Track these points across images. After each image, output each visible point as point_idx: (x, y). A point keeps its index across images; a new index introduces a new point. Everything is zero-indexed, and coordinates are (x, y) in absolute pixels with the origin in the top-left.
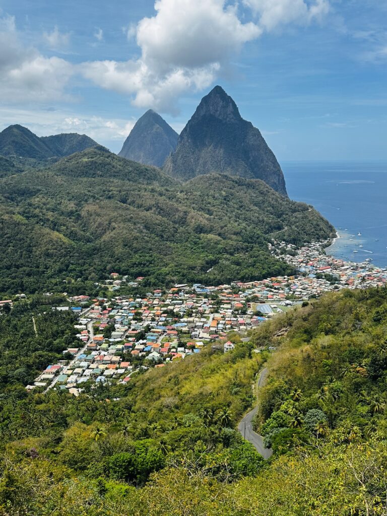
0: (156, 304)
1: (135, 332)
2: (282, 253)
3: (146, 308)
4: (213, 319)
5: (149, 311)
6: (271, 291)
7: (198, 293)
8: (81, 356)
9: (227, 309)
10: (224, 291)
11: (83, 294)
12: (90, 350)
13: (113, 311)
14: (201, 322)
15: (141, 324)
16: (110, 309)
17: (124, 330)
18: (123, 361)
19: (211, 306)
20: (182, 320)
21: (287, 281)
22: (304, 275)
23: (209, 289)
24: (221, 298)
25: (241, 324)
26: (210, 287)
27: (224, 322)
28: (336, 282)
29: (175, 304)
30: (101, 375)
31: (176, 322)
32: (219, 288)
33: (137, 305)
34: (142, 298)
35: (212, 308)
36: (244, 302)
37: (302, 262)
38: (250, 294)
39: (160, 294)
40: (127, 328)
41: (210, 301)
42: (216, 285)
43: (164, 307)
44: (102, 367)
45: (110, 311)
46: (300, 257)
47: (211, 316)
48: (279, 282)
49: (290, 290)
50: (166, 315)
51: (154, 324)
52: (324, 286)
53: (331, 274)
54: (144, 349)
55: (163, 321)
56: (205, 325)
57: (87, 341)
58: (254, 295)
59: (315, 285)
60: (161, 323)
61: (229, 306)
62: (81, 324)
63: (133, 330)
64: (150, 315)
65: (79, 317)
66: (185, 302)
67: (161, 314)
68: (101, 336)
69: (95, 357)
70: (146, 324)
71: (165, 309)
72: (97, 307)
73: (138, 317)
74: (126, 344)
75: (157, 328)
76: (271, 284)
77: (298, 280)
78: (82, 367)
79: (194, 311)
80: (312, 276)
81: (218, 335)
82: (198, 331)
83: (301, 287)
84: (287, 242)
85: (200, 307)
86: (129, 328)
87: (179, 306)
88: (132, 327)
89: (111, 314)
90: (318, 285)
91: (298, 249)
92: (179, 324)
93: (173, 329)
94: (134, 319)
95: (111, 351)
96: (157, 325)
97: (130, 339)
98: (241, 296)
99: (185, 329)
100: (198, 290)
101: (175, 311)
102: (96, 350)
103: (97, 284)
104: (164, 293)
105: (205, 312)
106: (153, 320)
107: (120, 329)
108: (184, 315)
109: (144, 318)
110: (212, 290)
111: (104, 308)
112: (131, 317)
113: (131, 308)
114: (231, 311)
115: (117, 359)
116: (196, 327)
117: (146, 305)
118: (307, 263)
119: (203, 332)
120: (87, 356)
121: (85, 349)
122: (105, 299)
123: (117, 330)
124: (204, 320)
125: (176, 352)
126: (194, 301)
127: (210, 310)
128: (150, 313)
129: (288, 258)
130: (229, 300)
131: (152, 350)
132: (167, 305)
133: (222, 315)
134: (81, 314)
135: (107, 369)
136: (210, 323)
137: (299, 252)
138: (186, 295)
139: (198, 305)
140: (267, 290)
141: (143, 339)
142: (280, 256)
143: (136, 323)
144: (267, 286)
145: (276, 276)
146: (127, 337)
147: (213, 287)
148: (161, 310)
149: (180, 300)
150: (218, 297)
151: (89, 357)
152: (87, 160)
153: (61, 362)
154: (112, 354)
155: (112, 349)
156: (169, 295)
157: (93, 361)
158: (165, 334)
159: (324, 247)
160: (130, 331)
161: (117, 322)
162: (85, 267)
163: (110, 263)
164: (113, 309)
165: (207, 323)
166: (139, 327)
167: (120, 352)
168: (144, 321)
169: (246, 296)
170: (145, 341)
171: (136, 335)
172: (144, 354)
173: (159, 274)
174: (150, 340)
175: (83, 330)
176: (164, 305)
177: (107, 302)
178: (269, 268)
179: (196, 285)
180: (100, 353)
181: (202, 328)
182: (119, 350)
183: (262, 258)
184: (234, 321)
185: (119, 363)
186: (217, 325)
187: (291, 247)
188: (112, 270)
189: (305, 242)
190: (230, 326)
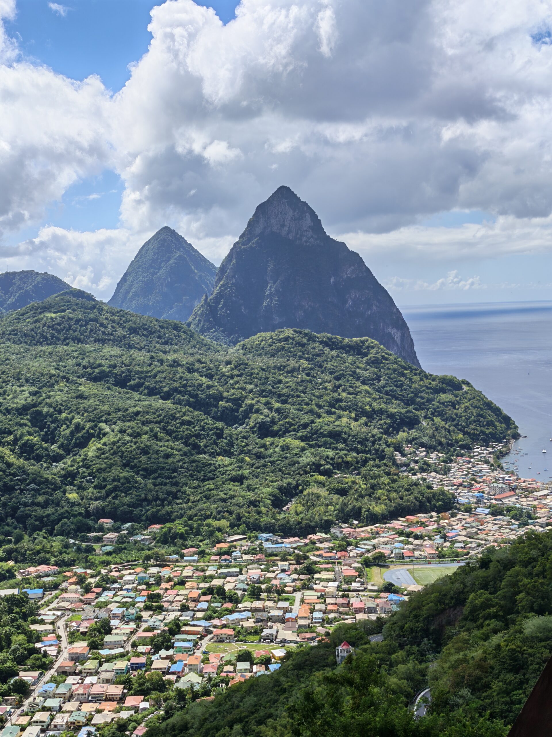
0: (187, 577)
1: (150, 634)
2: (422, 470)
3: (168, 585)
4: (302, 601)
5: (175, 591)
6: (409, 543)
7: (269, 551)
8: (46, 687)
9: (328, 580)
10: (318, 545)
11: (46, 562)
12: (64, 674)
13: (106, 593)
14: (279, 608)
15: (160, 617)
16: (99, 590)
17: (128, 631)
18: (129, 694)
19: (295, 576)
20: (240, 606)
21: (437, 522)
22: (469, 509)
23: (291, 542)
24: (314, 559)
25: (358, 611)
26: (292, 540)
27: (323, 607)
28: (530, 521)
29: (225, 576)
30: (87, 725)
31: (229, 611)
32: (307, 541)
33: (152, 581)
34: (160, 566)
35: (298, 579)
36: (359, 565)
37: (461, 485)
38: (369, 551)
39: (196, 557)
40: (135, 626)
41: (293, 567)
42: (303, 536)
43: (203, 581)
44: (87, 708)
45: (99, 595)
46: (457, 476)
47: (298, 596)
48: (423, 525)
49: (445, 537)
50: (208, 598)
51: (186, 617)
52: (507, 530)
53: (518, 506)
54: (169, 667)
55: (203, 610)
56: (288, 615)
57: (57, 656)
58: (377, 551)
59: (491, 527)
60: (199, 615)
61: (330, 575)
62: (42, 622)
63: (147, 630)
64: (177, 598)
65: (38, 608)
66: (244, 570)
67: (199, 596)
68: (85, 644)
69: (74, 688)
70: (171, 616)
71: (207, 585)
72: (74, 587)
73: (155, 604)
74: (134, 660)
75: (194, 625)
76: (408, 530)
77: (459, 520)
78: (49, 709)
79: (263, 586)
80: (482, 511)
81: (314, 635)
82: (275, 628)
83: (464, 533)
84: (429, 448)
85: (275, 578)
86: (138, 627)
87: (235, 578)
88: (144, 626)
89: (102, 599)
90: (496, 527)
91: (451, 461)
92: (235, 616)
93: (224, 626)
94: (147, 608)
95: (104, 676)
96: (193, 618)
97: (141, 649)
98: (351, 554)
99: (249, 624)
100: (268, 545)
101: (227, 588)
102: (75, 674)
103: (72, 541)
104: (202, 554)
105: (286, 589)
106: (184, 608)
107: (121, 630)
108: (243, 595)
109: (166, 605)
110: (295, 545)
111: (88, 589)
112: (142, 605)
113: (139, 587)
114: (336, 584)
115: (116, 690)
116: (270, 619)
117: (169, 580)
118: (470, 487)
119: (285, 629)
120: (57, 687)
121: (53, 672)
122: (89, 571)
123: (114, 631)
124: (281, 604)
125: (235, 671)
126: (263, 567)
127: (294, 584)
128: (177, 595)
129: (433, 478)
130: (328, 563)
131: (187, 670)
132: (212, 577)
133: (319, 594)
134: (42, 602)
135: (98, 711)
136: (297, 610)
137: (454, 466)
138: (245, 557)
139: (269, 575)
140: (401, 542)
141: (167, 648)
142: (419, 476)
143: (151, 616)
144: (400, 533)
145: (413, 512)
146: (134, 645)
147: (296, 539)
148: (198, 589)
149: (235, 567)
150: (308, 558)
151: (62, 689)
153: (6, 701)
154: (108, 681)
155: (107, 671)
156: (214, 558)
157: (69, 698)
158: (210, 636)
159: (500, 455)
160: (141, 633)
161: (115, 616)
162: (50, 510)
163: (96, 499)
164: (105, 589)
165: (291, 611)
166: (157, 623)
167: (124, 677)
168: (167, 611)
169: (362, 554)
170: (171, 652)
171: (152, 639)
172: (173, 678)
173: (191, 518)
174: (180, 650)
175: (47, 633)
176: (205, 577)
177: (92, 576)
178: (401, 498)
179: (264, 535)
180: (83, 680)
181: (282, 620)
182: (120, 672)
183: (385, 479)
184: (343, 605)
185: (122, 699)
186: (311, 613)
187: (438, 458)
188: (101, 513)
189: (463, 447)
190: (337, 615)
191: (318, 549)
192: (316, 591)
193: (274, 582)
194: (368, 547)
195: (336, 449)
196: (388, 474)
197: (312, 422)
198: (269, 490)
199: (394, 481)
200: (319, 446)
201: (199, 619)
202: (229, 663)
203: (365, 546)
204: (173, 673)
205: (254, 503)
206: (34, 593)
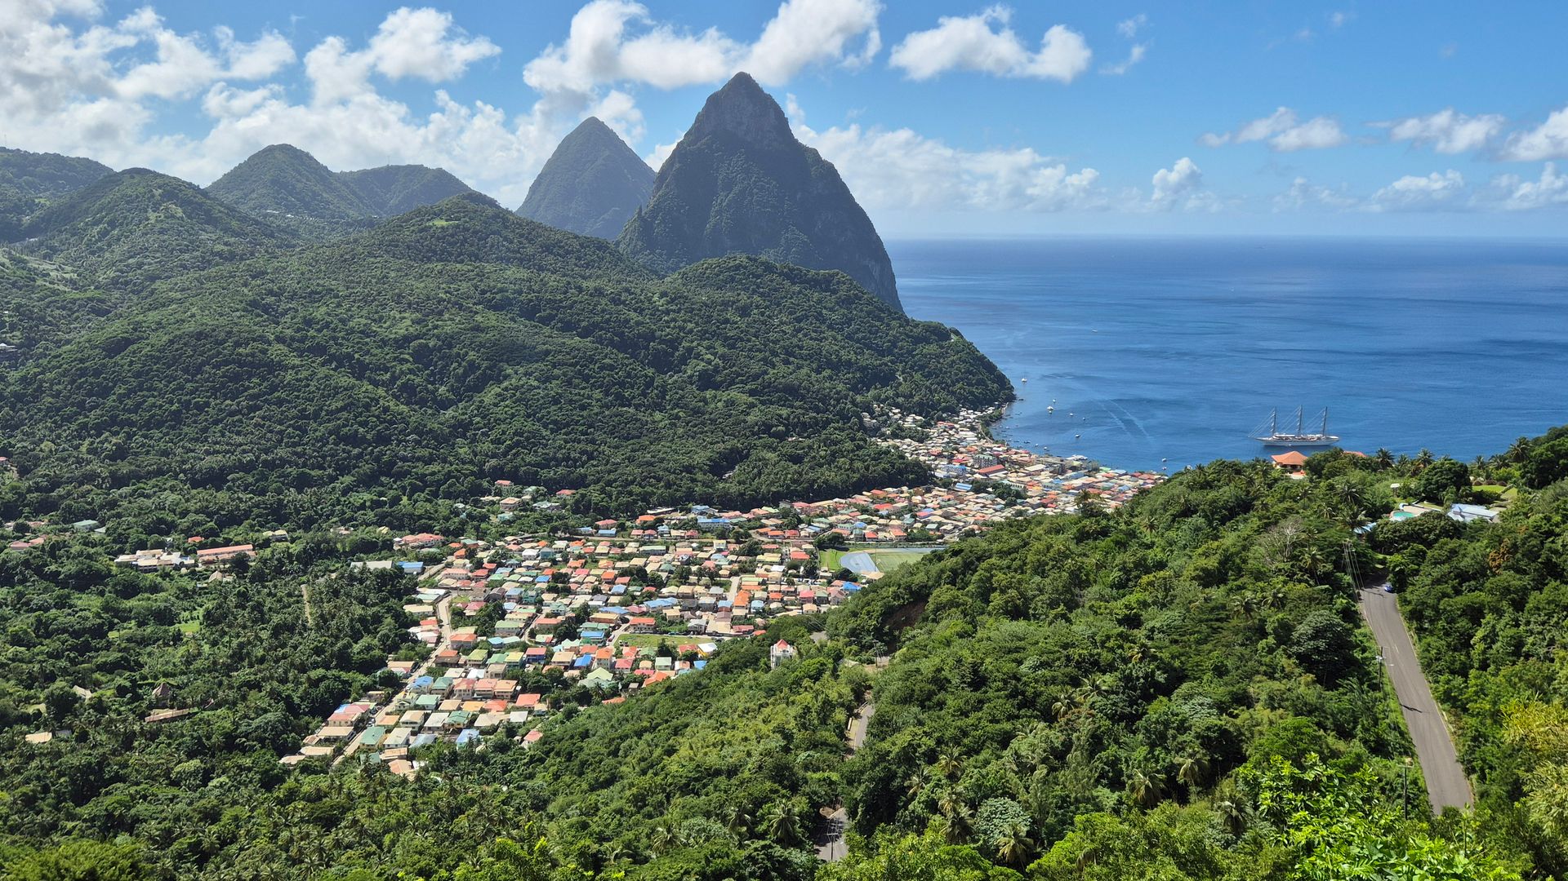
0: (601, 554)
1: (553, 621)
2: (894, 436)
3: (578, 563)
4: (739, 588)
5: (586, 571)
6: (871, 522)
7: (704, 526)
8: (420, 681)
9: (772, 564)
10: (764, 521)
11: (428, 529)
12: (443, 665)
13: (500, 570)
14: (712, 595)
15: (566, 601)
16: (493, 566)
17: (525, 617)
18: (523, 691)
19: (733, 558)
20: (665, 591)
21: (908, 498)
22: (947, 484)
23: (730, 517)
24: (757, 538)
25: (806, 601)
26: (732, 514)
27: (765, 595)
28: (1019, 501)
29: (647, 554)
30: (468, 727)
31: (650, 596)
32: (750, 516)
33: (559, 557)
34: (569, 539)
35: (736, 561)
36: (810, 547)
37: (940, 455)
38: (824, 530)
39: (613, 531)
40: (534, 611)
41: (731, 547)
42: (745, 509)
43: (620, 560)
44: (471, 707)
45: (492, 571)
46: (936, 445)
47: (735, 580)
48: (892, 501)
49: (916, 517)
50: (626, 579)
51: (597, 602)
52: (991, 511)
53: (1005, 482)
54: (574, 662)
55: (619, 595)
56: (721, 604)
57: (436, 644)
58: (834, 530)
59: (971, 506)
60: (614, 600)
61: (776, 558)
62: (420, 602)
63: (548, 616)
64: (589, 579)
65: (416, 585)
66: (672, 548)
67: (615, 578)
68: (471, 630)
69: (455, 682)
70: (579, 601)
71: (625, 564)
72: (461, 561)
73: (560, 585)
74: (530, 651)
75: (607, 612)
76: (873, 507)
77: (934, 497)
78: (423, 708)
79: (694, 568)
80: (963, 487)
81: (752, 627)
82: (705, 617)
83: (939, 512)
84: (906, 411)
85: (709, 559)
86: (539, 611)
87: (660, 558)
88: (546, 610)
89: (494, 577)
90: (978, 507)
91: (930, 426)
92: (657, 603)
93: (643, 614)
94: (550, 590)
95: (493, 669)
96: (606, 603)
97: (540, 638)
98: (803, 533)
99: (674, 612)
100: (702, 520)
101: (648, 569)
102: (457, 665)
103: (461, 506)
104: (622, 528)
105: (721, 572)
106: (596, 591)
107: (517, 615)
108: (668, 577)
109: (573, 587)
110: (735, 521)
111: (479, 565)
112: (544, 586)
113: (543, 564)
114: (782, 568)
115: (508, 686)
116: (699, 607)
117: (580, 557)
118: (951, 458)
119: (716, 619)
120: (435, 681)
121: (430, 663)
122: (481, 543)
123: (507, 616)
124: (715, 590)
125: (653, 667)
126: (694, 545)
127: (731, 566)
128: (588, 575)
129: (907, 446)
130: (774, 543)
131: (595, 664)
132: (631, 556)
133: (761, 580)
134: (421, 578)
135: (483, 711)
136: (732, 596)
137: (933, 432)
138: (674, 533)
139: (701, 555)
140: (862, 520)
141: (572, 639)
142: (891, 442)
143: (555, 599)
144: (864, 511)
145: (881, 487)
146: (533, 635)
147: (738, 513)
148: (614, 568)
149: (661, 544)
150: (750, 536)
151: (440, 684)
152: (444, 223)
153: (370, 697)
154: (497, 675)
155: (497, 663)
156: (635, 532)
157: (449, 694)
158: (624, 626)
159: (988, 422)
160: (541, 620)
161: (510, 598)
162: (435, 467)
163: (494, 456)
164: (500, 565)
165: (725, 599)
166: (562, 608)
167: (517, 671)
168: (575, 593)
169: (816, 534)
170: (577, 643)
171: (556, 627)
172: (576, 673)
173: (609, 483)
174: (588, 641)
175: (425, 616)
176: (623, 555)
177: (484, 550)
178: (867, 468)
179: (699, 507)
180: (467, 673)
181: (714, 609)
182: (512, 665)
183: (849, 445)
184: (788, 593)
185: (514, 697)
186: (750, 602)
187: (915, 421)
188: (498, 473)
189: (945, 410)
190: (780, 605)
191: (763, 526)
192: (758, 576)
193: (707, 564)
194: (824, 526)
195: (792, 407)
196: (853, 439)
197: (766, 373)
198: (708, 453)
199: (859, 448)
200: (772, 403)
201: (613, 605)
202: (647, 657)
203: (819, 524)
204: (578, 668)
205: (689, 469)
206: (412, 566)
